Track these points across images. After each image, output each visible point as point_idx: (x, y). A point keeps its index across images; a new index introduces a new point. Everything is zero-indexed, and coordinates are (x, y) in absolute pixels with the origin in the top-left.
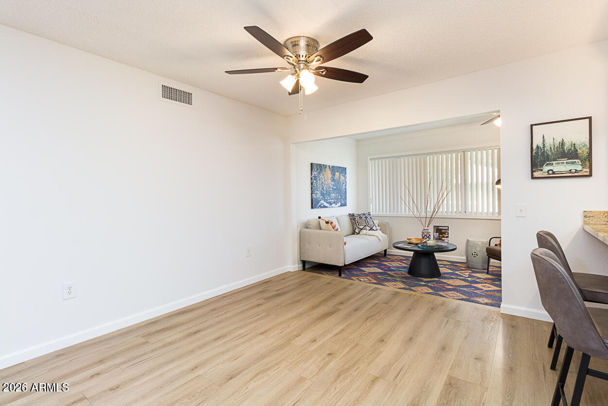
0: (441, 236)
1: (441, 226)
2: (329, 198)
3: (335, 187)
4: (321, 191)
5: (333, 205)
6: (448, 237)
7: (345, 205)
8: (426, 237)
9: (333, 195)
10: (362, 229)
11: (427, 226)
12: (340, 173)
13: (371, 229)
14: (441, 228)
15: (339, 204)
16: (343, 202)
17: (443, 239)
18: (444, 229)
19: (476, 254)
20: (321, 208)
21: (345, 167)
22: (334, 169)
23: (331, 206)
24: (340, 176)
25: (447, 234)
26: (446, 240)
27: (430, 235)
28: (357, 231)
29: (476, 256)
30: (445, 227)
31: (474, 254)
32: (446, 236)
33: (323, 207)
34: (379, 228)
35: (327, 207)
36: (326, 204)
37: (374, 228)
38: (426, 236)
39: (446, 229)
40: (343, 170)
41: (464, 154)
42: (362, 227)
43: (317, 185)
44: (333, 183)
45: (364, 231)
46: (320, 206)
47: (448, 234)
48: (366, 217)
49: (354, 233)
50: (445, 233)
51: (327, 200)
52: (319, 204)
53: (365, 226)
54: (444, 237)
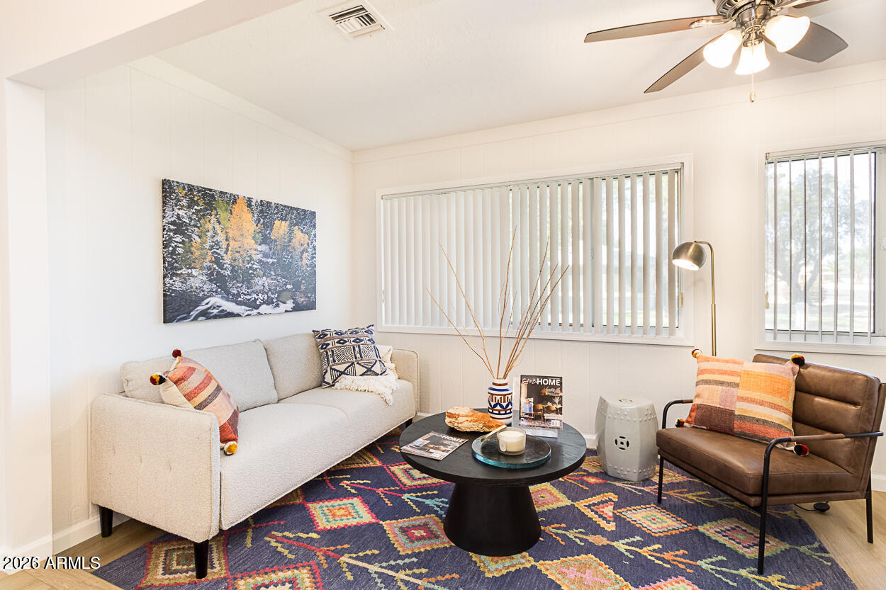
0: (540, 407)
1: (540, 377)
2: (244, 290)
3: (270, 260)
4: (209, 268)
5: (264, 309)
6: (559, 411)
7: (311, 306)
8: (498, 408)
9: (262, 282)
10: (343, 373)
11: (501, 376)
12: (291, 225)
13: (369, 371)
14: (542, 382)
15: (290, 305)
16: (301, 300)
17: (547, 416)
18: (551, 387)
19: (625, 441)
20: (208, 318)
21: (309, 207)
22: (266, 212)
23: (255, 312)
24: (291, 232)
25: (557, 400)
26: (556, 420)
27: (510, 403)
28: (328, 378)
29: (625, 446)
30: (552, 378)
31: (620, 440)
32: (554, 407)
33: (216, 317)
34: (393, 366)
35: (238, 315)
36: (230, 307)
37: (377, 368)
38: (499, 406)
39: (555, 387)
40: (304, 218)
41: (592, 184)
42: (341, 368)
43: (189, 251)
44: (264, 248)
45: (345, 381)
46: (206, 315)
47: (560, 403)
48: (358, 340)
49: (321, 383)
50: (551, 399)
51: (239, 295)
52: (201, 308)
53: (353, 363)
54: (548, 410)
